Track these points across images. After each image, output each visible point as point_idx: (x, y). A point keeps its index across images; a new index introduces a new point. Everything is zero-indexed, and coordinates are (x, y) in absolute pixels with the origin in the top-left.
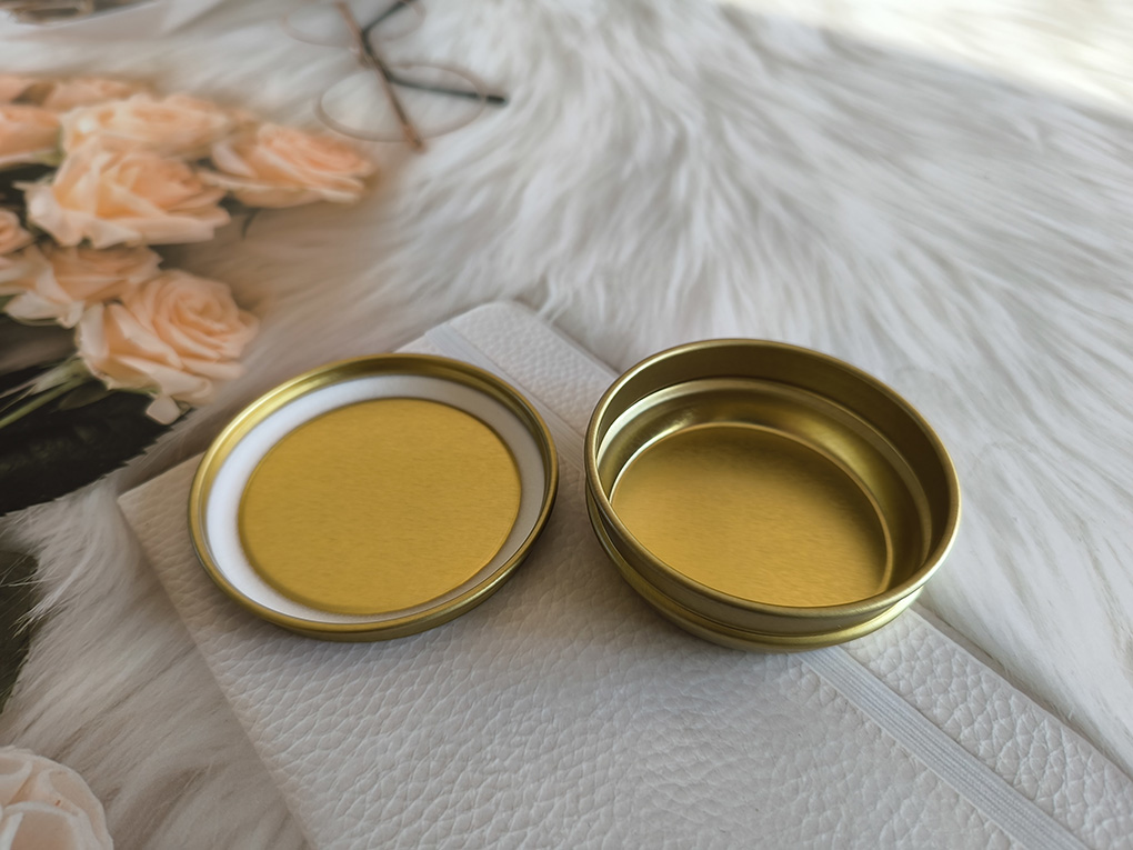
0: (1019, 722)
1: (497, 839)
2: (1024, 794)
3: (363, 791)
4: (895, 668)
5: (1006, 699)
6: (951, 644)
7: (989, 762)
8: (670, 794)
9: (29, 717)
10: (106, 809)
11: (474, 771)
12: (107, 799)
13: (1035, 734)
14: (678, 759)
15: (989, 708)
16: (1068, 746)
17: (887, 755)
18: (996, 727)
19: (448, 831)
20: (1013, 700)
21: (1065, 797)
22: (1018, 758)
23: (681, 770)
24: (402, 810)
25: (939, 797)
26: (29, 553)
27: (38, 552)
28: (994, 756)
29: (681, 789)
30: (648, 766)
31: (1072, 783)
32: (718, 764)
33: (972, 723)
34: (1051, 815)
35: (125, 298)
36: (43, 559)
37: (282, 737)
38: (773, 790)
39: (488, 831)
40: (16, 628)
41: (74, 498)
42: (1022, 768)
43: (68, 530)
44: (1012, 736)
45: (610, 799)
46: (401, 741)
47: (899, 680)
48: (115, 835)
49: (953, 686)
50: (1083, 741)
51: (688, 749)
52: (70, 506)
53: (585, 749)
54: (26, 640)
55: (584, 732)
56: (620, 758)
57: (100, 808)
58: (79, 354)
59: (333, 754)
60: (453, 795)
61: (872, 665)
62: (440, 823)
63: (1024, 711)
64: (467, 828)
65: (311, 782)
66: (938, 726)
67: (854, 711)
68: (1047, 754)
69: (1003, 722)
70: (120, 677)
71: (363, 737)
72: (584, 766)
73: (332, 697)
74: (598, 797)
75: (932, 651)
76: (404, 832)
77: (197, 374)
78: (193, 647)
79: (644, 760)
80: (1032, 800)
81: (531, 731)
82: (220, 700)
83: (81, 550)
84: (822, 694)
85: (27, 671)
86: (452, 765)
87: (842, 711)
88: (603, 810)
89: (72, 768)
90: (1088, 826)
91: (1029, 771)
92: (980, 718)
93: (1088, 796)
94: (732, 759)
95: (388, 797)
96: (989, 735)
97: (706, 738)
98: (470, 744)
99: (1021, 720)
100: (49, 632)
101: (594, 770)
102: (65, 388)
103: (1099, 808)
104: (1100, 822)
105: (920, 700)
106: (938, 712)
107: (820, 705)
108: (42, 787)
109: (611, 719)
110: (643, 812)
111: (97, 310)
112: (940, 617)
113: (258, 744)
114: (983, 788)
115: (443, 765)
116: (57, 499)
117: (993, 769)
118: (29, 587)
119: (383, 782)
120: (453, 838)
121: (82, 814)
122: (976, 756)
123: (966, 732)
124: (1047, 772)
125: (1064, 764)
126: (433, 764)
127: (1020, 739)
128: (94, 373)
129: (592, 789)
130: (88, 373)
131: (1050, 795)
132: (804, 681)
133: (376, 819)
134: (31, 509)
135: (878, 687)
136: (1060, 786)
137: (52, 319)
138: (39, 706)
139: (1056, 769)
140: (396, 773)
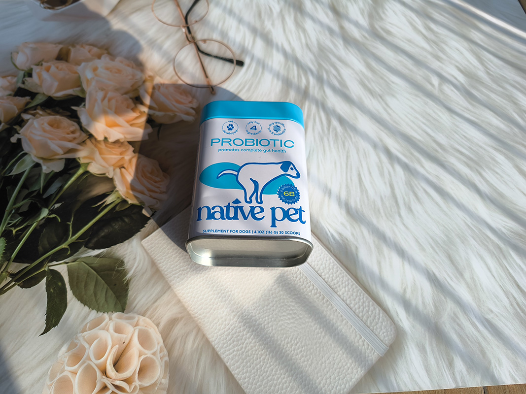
0: (371, 309)
1: (247, 334)
2: (367, 326)
3: (216, 323)
4: (343, 294)
5: (369, 302)
6: (359, 287)
7: (361, 318)
8: (286, 325)
9: (134, 305)
10: (158, 328)
11: (241, 319)
12: (158, 325)
13: (374, 312)
14: (288, 316)
15: (364, 304)
16: (381, 315)
17: (337, 316)
18: (365, 309)
19: (236, 333)
20: (371, 303)
21: (377, 327)
22: (368, 317)
23: (289, 319)
24: (225, 328)
25: (348, 326)
26: (121, 259)
27: (124, 258)
28: (363, 317)
29: (288, 323)
30: (282, 318)
31: (379, 324)
32: (298, 318)
33: (359, 308)
34: (372, 331)
35: (125, 166)
36: (126, 261)
37: (196, 311)
38: (310, 324)
39: (245, 333)
40: (124, 281)
41: (129, 242)
42: (369, 320)
43: (130, 252)
44: (368, 312)
45: (272, 326)
46: (224, 312)
47: (344, 297)
48: (161, 333)
49: (357, 299)
50: (385, 314)
51: (291, 314)
52: (129, 244)
53: (267, 314)
54: (127, 284)
55: (267, 310)
56: (275, 316)
57: (156, 327)
58: (117, 189)
59: (208, 315)
60: (237, 325)
61: (338, 293)
62: (234, 331)
63: (373, 305)
64: (240, 332)
65: (204, 321)
66: (351, 309)
67: (332, 305)
68: (375, 316)
69: (367, 308)
70: (154, 295)
71: (214, 310)
72: (267, 318)
73: (206, 300)
74: (269, 325)
75: (354, 289)
76: (226, 333)
77: (154, 198)
78: (170, 287)
79: (280, 317)
80: (369, 328)
81: (254, 309)
82: (179, 301)
83: (135, 258)
84: (324, 301)
85: (130, 293)
86: (236, 317)
87: (328, 305)
88: (270, 328)
89: (148, 318)
90: (381, 334)
91: (370, 321)
92: (361, 307)
93: (383, 328)
94: (301, 316)
95: (222, 325)
96: (363, 311)
97: (295, 311)
98: (240, 312)
99: (372, 308)
100: (133, 282)
101: (269, 319)
102: (116, 202)
103: (384, 330)
104: (383, 333)
105: (348, 302)
106: (352, 305)
107: (324, 303)
108: (141, 322)
109: (273, 307)
110: (280, 329)
111: (118, 170)
112: (358, 280)
113: (190, 312)
114: (358, 324)
115: (234, 318)
116: (125, 242)
117: (362, 320)
118: (124, 270)
119: (220, 321)
120: (237, 334)
121: (152, 329)
122: (358, 317)
123: (357, 310)
124: (375, 321)
125: (379, 319)
126: (232, 317)
127: (370, 313)
128: (124, 197)
129: (268, 323)
130: (122, 197)
131: (373, 327)
132: (321, 297)
133: (220, 330)
134: (118, 245)
135: (339, 299)
136: (376, 325)
137: (104, 174)
138: (136, 302)
139: (377, 320)
140: (223, 319)
